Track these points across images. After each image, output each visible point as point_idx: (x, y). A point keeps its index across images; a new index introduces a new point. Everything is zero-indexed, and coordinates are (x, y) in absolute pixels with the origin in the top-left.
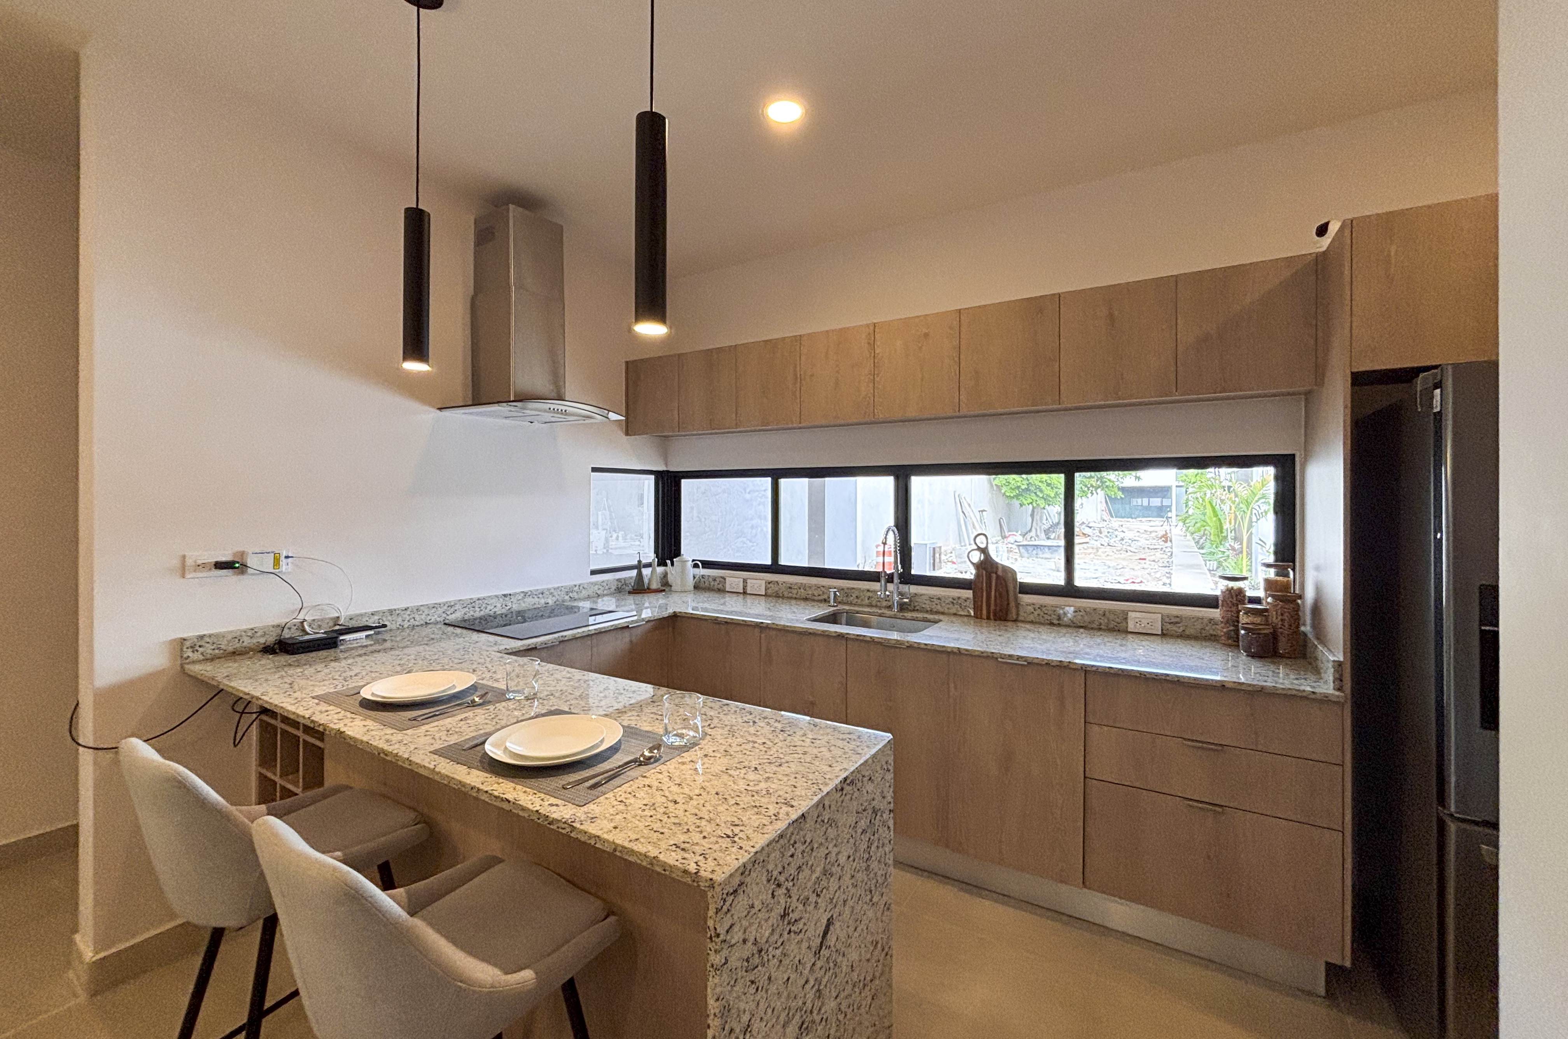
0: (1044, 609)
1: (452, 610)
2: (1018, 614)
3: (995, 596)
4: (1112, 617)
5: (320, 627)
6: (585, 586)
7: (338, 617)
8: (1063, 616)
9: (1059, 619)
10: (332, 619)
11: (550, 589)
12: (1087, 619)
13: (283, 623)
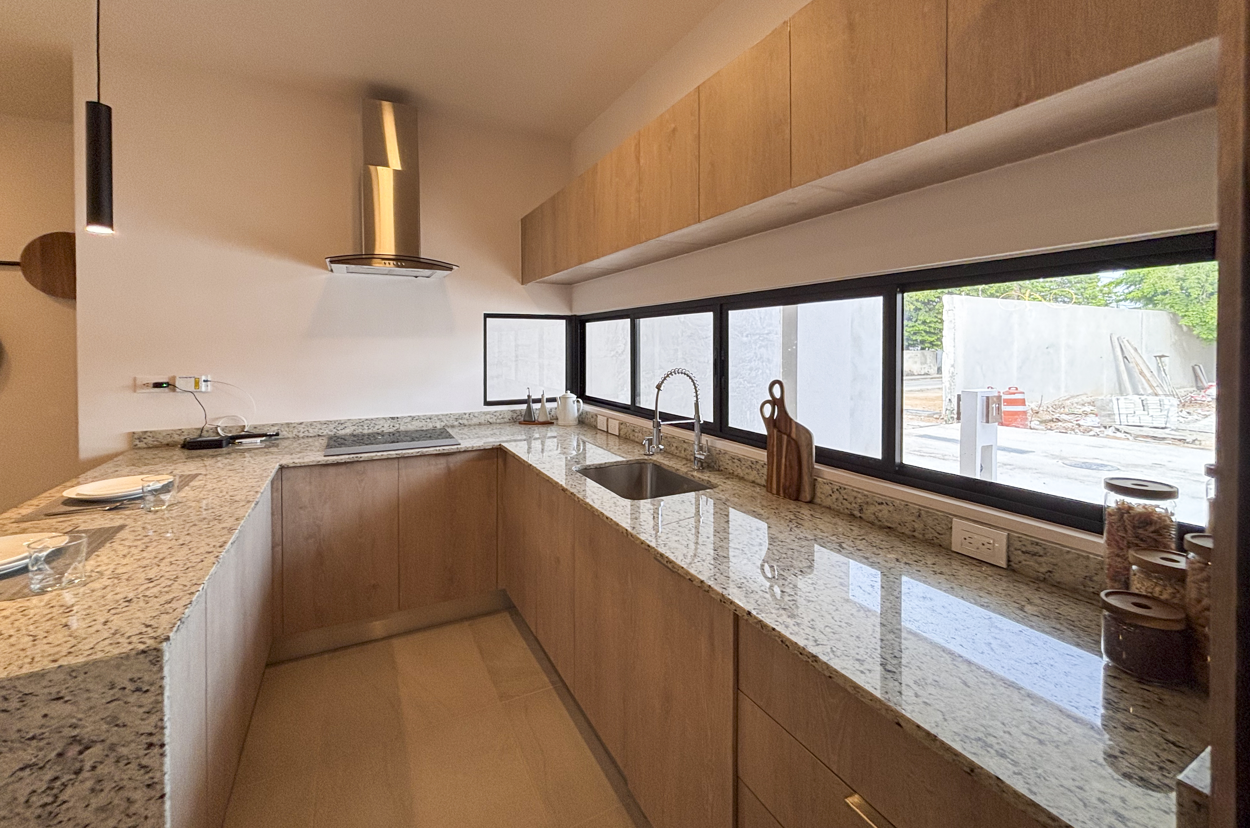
0: (843, 491)
2: (813, 496)
3: (786, 465)
4: (930, 522)
5: (230, 431)
6: (476, 415)
7: (244, 426)
8: (865, 506)
9: (861, 510)
10: (240, 426)
11: (438, 416)
12: (897, 517)
13: (201, 427)
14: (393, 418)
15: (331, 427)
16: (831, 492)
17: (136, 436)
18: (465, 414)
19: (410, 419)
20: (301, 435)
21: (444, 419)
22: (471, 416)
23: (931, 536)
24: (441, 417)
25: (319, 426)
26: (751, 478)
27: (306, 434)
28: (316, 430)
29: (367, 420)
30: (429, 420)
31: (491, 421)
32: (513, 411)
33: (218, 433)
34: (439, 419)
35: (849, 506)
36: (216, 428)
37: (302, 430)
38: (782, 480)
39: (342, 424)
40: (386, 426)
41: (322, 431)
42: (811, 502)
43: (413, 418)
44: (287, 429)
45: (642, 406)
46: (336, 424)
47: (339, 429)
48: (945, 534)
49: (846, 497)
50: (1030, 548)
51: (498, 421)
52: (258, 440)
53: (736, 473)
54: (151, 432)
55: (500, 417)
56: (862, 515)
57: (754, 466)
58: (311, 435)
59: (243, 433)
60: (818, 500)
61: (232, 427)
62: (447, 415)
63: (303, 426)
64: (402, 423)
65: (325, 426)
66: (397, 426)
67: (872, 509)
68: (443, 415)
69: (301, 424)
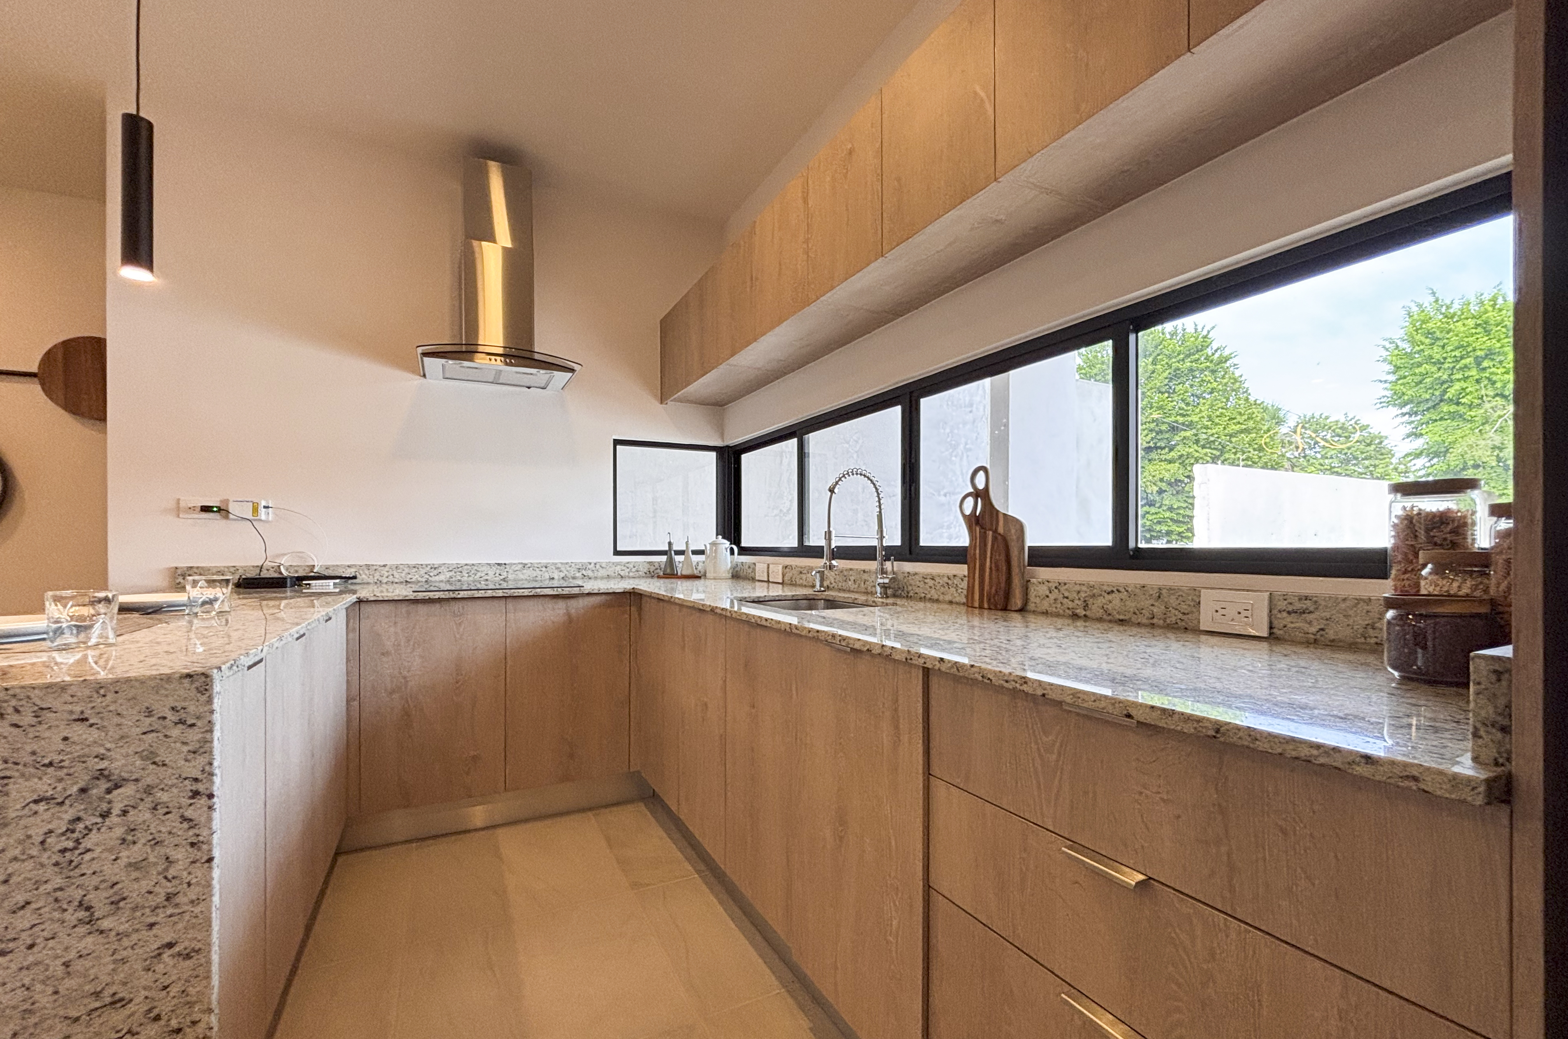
0: (1062, 588)
1: (436, 572)
2: (1026, 601)
3: (991, 568)
4: (1173, 601)
5: (297, 572)
6: (603, 565)
7: (314, 566)
8: (1090, 601)
9: (1086, 607)
10: (308, 566)
11: (556, 564)
12: (1131, 605)
13: (260, 564)
14: (499, 564)
15: (422, 572)
16: (1047, 593)
17: (179, 572)
18: (590, 564)
19: (521, 566)
20: (385, 580)
21: (563, 569)
22: (598, 566)
23: (1174, 619)
24: (560, 565)
25: (407, 570)
26: (948, 598)
27: (391, 579)
28: (403, 575)
29: (466, 565)
30: (544, 569)
31: (622, 573)
32: (650, 563)
33: (281, 573)
34: (557, 568)
35: (1071, 605)
36: (279, 566)
37: (386, 574)
38: (986, 588)
39: (435, 568)
40: (491, 573)
41: (410, 576)
42: (1022, 610)
43: (524, 565)
44: (367, 572)
45: (812, 544)
46: (428, 569)
47: (431, 574)
48: (1192, 612)
49: (1066, 594)
50: (1298, 606)
51: (631, 574)
52: (331, 582)
53: (928, 596)
54: (198, 568)
55: (634, 570)
56: (1088, 613)
57: (950, 582)
58: (396, 580)
59: (312, 574)
60: (1031, 606)
61: (298, 566)
62: (567, 563)
63: (387, 569)
64: (511, 571)
65: (415, 570)
66: (505, 574)
67: (1100, 601)
68: (562, 563)
69: (385, 566)
